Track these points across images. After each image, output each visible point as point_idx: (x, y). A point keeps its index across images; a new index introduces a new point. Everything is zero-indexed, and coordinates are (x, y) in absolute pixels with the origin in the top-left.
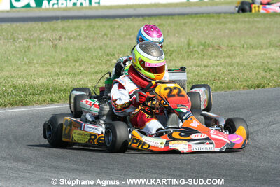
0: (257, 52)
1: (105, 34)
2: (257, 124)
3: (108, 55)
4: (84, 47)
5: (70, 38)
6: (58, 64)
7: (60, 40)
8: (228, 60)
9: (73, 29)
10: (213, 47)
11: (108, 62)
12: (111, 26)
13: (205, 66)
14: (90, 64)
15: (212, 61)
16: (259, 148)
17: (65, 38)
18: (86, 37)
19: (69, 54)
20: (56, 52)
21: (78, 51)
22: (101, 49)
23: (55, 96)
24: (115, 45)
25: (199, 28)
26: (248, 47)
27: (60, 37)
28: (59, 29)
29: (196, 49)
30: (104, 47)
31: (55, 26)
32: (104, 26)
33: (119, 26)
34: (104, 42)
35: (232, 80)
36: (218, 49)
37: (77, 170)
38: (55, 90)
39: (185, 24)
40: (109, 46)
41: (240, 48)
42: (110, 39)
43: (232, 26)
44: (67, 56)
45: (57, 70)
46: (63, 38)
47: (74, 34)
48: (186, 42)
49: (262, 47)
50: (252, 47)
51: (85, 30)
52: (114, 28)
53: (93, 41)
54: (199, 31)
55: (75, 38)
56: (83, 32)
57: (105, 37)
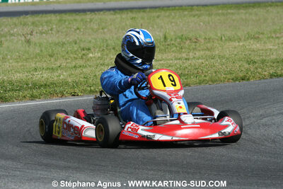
0: (236, 44)
2: (248, 118)
3: (83, 49)
4: (57, 41)
5: (41, 33)
6: (32, 59)
7: (31, 35)
8: (208, 53)
9: (44, 24)
10: (190, 39)
11: (84, 57)
12: (82, 20)
13: (186, 59)
14: (66, 59)
15: (191, 54)
16: (254, 142)
17: (37, 33)
18: (58, 32)
19: (43, 49)
20: (29, 47)
21: (52, 45)
22: (76, 43)
23: (35, 92)
24: (90, 39)
25: (173, 21)
26: (226, 40)
27: (32, 32)
28: (30, 24)
29: (173, 42)
30: (78, 41)
31: (25, 20)
32: (75, 20)
33: (91, 20)
34: (77, 36)
35: (216, 72)
36: (196, 42)
37: (69, 167)
38: (36, 86)
39: (158, 17)
40: (83, 40)
41: (217, 40)
42: (84, 34)
43: (207, 18)
44: (41, 51)
45: (34, 65)
46: (34, 33)
47: (45, 28)
48: (161, 35)
49: (240, 39)
50: (230, 39)
51: (56, 25)
52: (87, 21)
53: (67, 35)
54: (173, 24)
55: (46, 33)
56: (54, 26)
57: (78, 31)
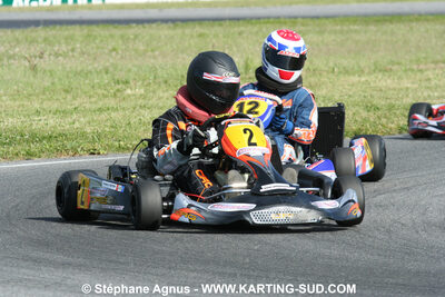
0: (355, 79)
1: (114, 49)
3: (118, 82)
4: (79, 69)
5: (57, 55)
6: (37, 96)
7: (41, 58)
9: (63, 41)
11: (119, 94)
12: (122, 37)
14: (90, 97)
17: (50, 55)
18: (83, 53)
19: (56, 80)
20: (34, 76)
21: (71, 75)
22: (107, 73)
23: (34, 148)
24: (130, 66)
26: (340, 72)
27: (42, 53)
28: (40, 40)
30: (111, 69)
31: (34, 35)
32: (112, 36)
33: (136, 37)
34: (111, 61)
37: (70, 264)
38: (34, 138)
39: (240, 34)
40: (119, 67)
41: (328, 72)
42: (122, 57)
43: (315, 38)
44: (53, 84)
45: (37, 106)
46: (46, 56)
47: (64, 48)
49: (363, 71)
50: (346, 72)
51: (81, 42)
52: (128, 38)
53: (95, 59)
55: (65, 55)
56: (78, 45)
57: (114, 53)
